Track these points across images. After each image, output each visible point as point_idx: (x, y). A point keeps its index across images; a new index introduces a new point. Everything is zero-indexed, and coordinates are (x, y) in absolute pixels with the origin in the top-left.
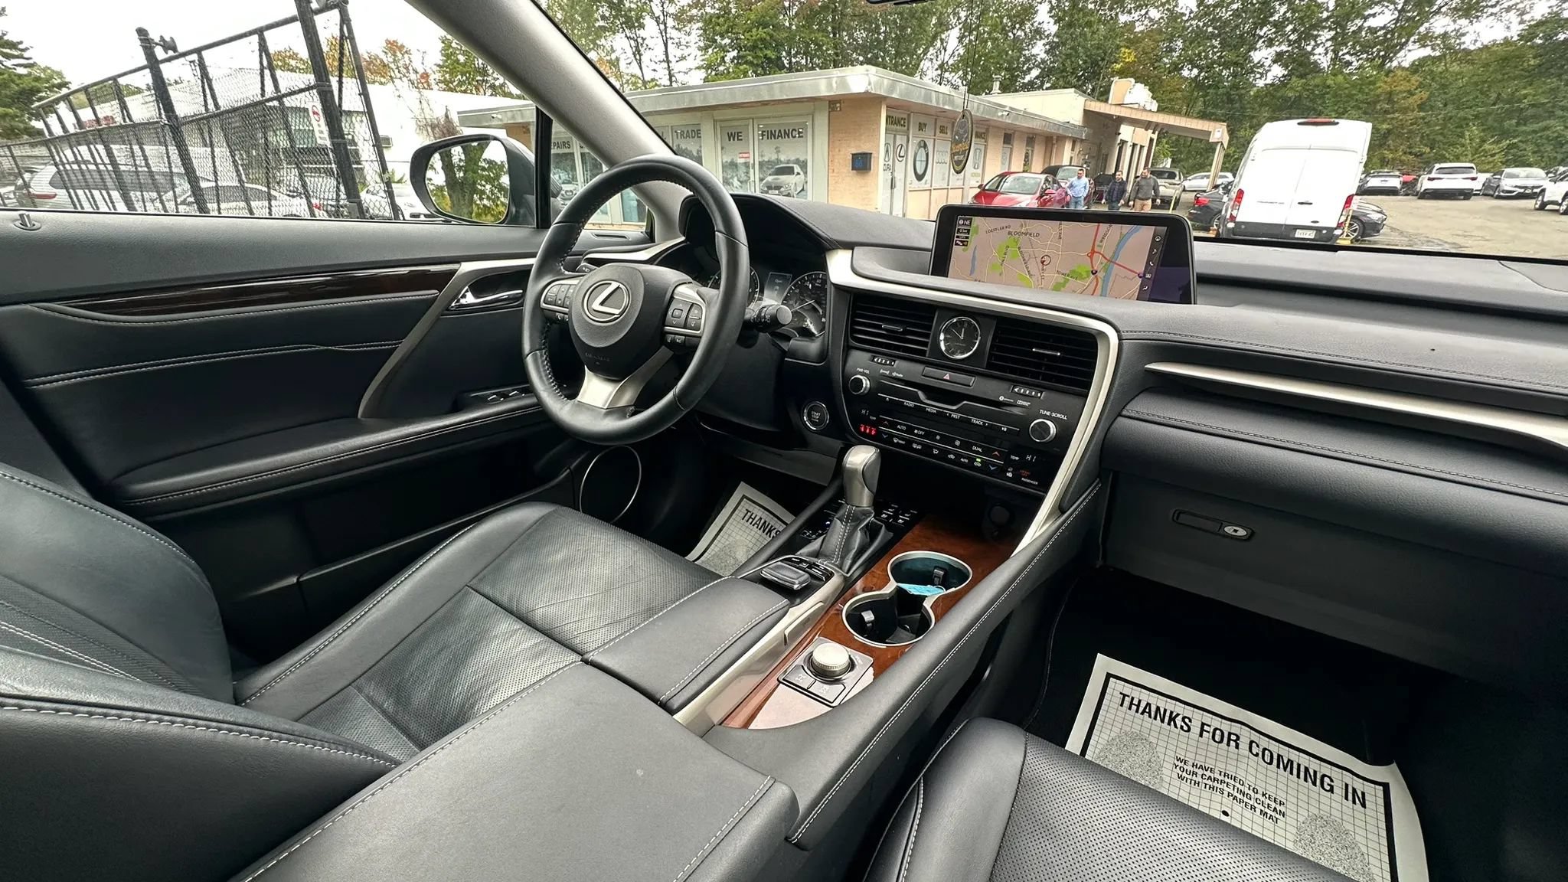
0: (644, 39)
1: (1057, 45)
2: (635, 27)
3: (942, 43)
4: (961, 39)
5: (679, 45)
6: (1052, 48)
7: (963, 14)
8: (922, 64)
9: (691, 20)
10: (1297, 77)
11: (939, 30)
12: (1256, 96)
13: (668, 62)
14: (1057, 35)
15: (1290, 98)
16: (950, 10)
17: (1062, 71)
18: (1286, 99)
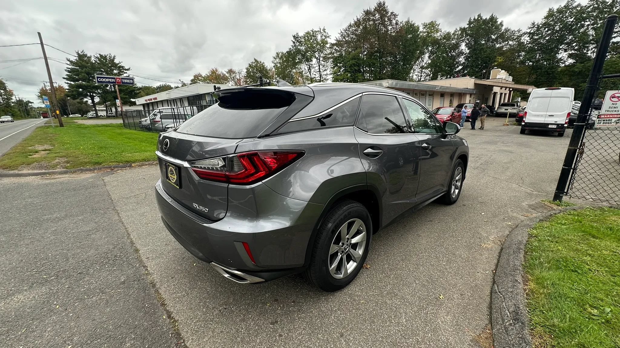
0: (312, 65)
1: (469, 57)
2: (309, 61)
3: (422, 59)
4: (429, 57)
5: (324, 66)
6: (467, 58)
7: (430, 48)
8: (414, 67)
9: (329, 58)
10: (579, 63)
11: (420, 55)
12: (561, 71)
13: (320, 71)
14: (469, 53)
15: (577, 71)
16: (425, 48)
17: (472, 66)
18: (575, 72)
